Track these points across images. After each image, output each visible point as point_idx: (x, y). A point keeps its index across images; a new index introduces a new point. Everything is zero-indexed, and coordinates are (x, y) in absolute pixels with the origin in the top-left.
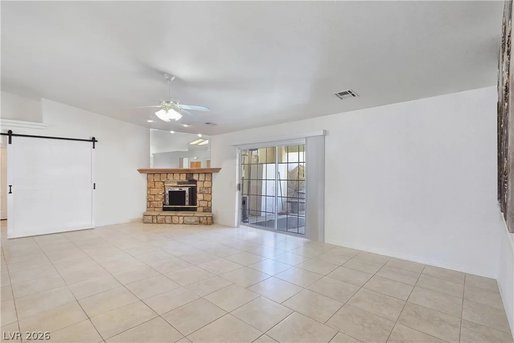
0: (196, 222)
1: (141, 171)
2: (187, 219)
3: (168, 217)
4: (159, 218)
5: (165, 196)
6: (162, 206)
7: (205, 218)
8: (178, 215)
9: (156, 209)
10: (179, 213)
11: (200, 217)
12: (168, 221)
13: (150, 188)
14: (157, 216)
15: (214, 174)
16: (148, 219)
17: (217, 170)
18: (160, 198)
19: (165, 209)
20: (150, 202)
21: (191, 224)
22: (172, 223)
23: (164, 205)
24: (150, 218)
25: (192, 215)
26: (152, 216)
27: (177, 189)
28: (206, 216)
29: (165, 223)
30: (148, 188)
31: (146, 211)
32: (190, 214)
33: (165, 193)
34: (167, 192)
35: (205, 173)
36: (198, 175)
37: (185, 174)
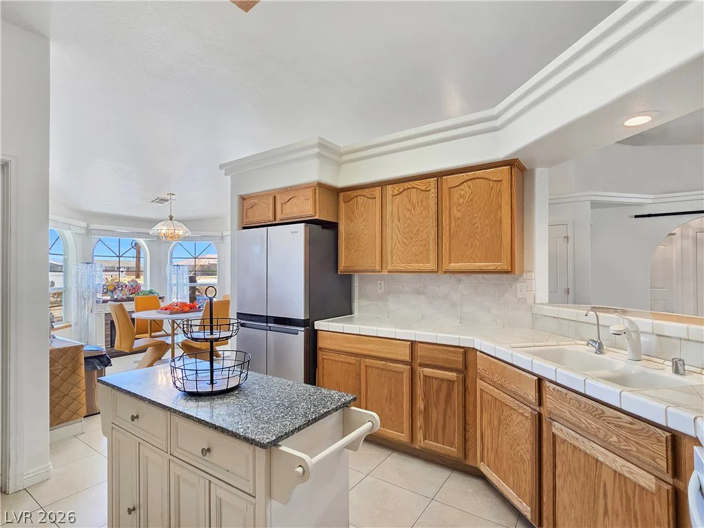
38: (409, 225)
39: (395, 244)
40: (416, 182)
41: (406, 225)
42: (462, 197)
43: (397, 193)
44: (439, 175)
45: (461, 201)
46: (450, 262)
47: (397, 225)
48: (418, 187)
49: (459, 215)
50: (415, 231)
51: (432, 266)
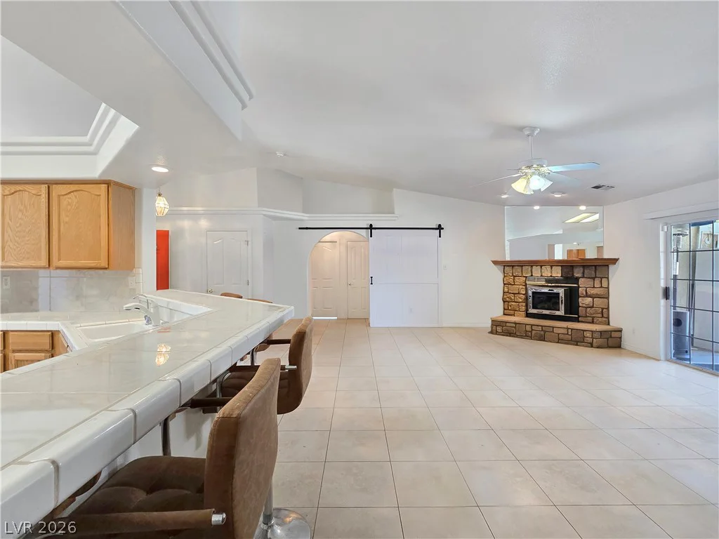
1: (495, 263)
5: (527, 299)
6: (524, 310)
9: (517, 313)
13: (507, 284)
15: (611, 268)
17: (614, 261)
18: (522, 298)
19: (529, 316)
20: (508, 302)
23: (526, 309)
27: (546, 290)
30: (505, 284)
31: (502, 314)
33: (526, 294)
34: (530, 293)
35: (595, 266)
36: (582, 269)
37: (560, 268)
38: (20, 224)
39: (7, 242)
40: (27, 186)
41: (18, 225)
42: (69, 204)
43: (8, 193)
44: (50, 184)
45: (69, 207)
46: (59, 260)
47: (8, 223)
48: (30, 191)
49: (67, 219)
50: (27, 230)
51: (44, 262)
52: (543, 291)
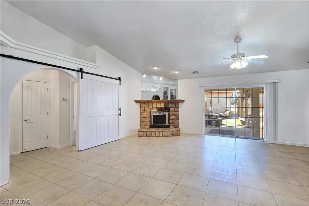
0: (170, 134)
1: (137, 101)
2: (165, 133)
3: (153, 132)
4: (148, 133)
5: (151, 119)
6: (149, 125)
7: (176, 132)
8: (159, 130)
9: (146, 127)
10: (161, 129)
11: (173, 131)
12: (153, 135)
13: (142, 113)
14: (146, 132)
15: (180, 104)
16: (142, 134)
17: (183, 101)
18: (148, 120)
19: (151, 127)
20: (142, 122)
21: (167, 136)
22: (156, 136)
23: (150, 124)
24: (142, 133)
25: (167, 130)
26: (144, 131)
27: (158, 114)
28: (176, 131)
29: (152, 136)
30: (141, 113)
31: (139, 128)
32: (167, 129)
33: (151, 116)
34: (152, 116)
35: (175, 103)
36: (171, 104)
37: (164, 104)
52: (157, 114)
